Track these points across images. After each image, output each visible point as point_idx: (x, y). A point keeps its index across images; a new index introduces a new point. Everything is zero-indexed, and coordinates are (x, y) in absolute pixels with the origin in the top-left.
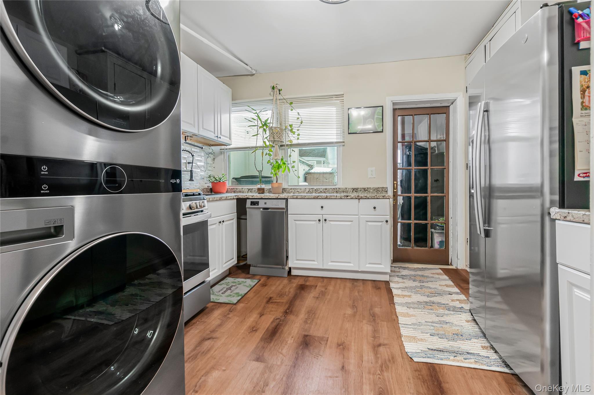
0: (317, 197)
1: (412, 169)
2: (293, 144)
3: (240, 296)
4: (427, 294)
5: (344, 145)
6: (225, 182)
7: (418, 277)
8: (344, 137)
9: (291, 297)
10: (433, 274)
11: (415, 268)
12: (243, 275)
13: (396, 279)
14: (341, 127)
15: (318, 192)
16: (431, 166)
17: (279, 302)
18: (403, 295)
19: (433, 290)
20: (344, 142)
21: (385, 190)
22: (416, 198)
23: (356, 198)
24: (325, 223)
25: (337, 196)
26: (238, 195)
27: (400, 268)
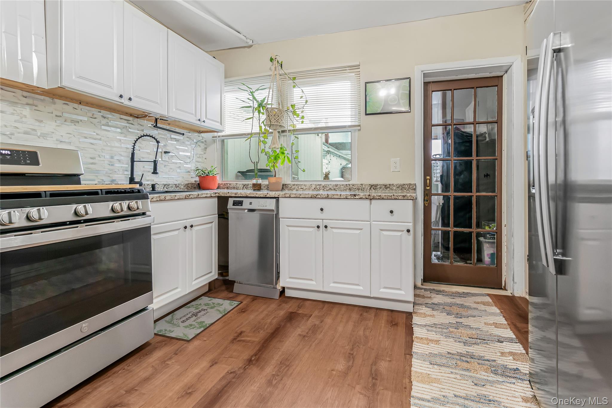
0: (315, 196)
1: (451, 160)
2: (297, 130)
3: (203, 327)
4: (465, 338)
5: (359, 130)
6: (215, 176)
7: (455, 309)
8: (359, 119)
9: (269, 333)
10: (478, 303)
11: (453, 293)
12: (225, 294)
13: (423, 310)
14: (357, 107)
15: (327, 189)
16: (477, 156)
17: (249, 341)
18: (427, 339)
19: (474, 332)
20: (359, 126)
21: (413, 187)
22: (456, 198)
23: (367, 198)
24: (326, 231)
25: (341, 195)
26: (219, 192)
27: (432, 291)
